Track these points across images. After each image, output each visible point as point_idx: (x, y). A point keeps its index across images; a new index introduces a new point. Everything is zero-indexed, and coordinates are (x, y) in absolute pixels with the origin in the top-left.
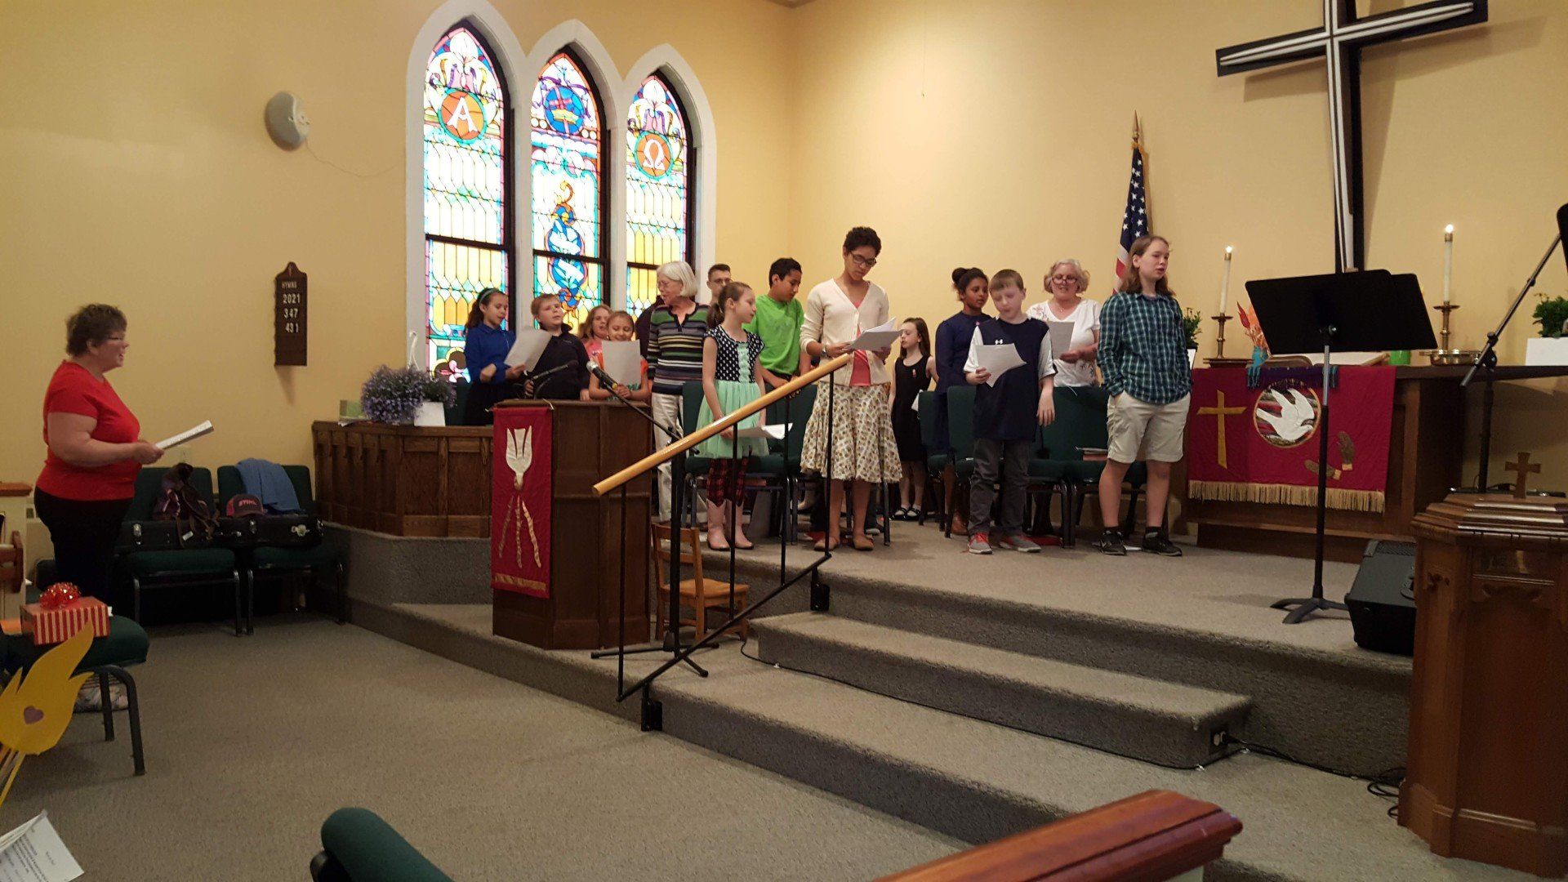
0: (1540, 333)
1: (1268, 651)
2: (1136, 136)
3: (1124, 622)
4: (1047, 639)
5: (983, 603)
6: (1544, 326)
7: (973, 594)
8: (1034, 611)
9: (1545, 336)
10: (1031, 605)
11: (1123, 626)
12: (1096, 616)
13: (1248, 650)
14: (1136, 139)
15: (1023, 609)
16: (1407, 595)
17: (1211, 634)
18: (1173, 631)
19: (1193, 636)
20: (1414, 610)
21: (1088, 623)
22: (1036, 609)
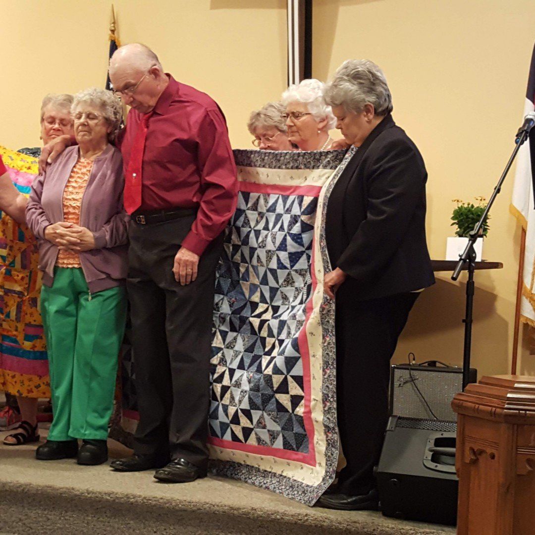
0: (457, 233)
1: (306, 523)
2: (113, 29)
3: (168, 501)
4: (88, 523)
5: (19, 490)
6: (459, 227)
7: (9, 480)
8: (76, 495)
9: (460, 236)
10: (73, 489)
11: (167, 505)
12: (140, 496)
13: (288, 523)
14: (113, 31)
15: (65, 493)
16: (428, 466)
17: (252, 509)
18: (216, 508)
19: (235, 512)
20: (457, 482)
21: (132, 503)
22: (78, 493)
